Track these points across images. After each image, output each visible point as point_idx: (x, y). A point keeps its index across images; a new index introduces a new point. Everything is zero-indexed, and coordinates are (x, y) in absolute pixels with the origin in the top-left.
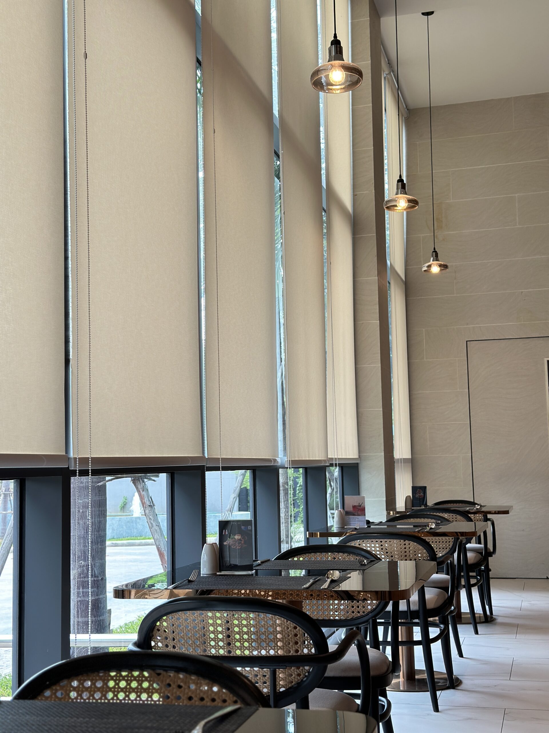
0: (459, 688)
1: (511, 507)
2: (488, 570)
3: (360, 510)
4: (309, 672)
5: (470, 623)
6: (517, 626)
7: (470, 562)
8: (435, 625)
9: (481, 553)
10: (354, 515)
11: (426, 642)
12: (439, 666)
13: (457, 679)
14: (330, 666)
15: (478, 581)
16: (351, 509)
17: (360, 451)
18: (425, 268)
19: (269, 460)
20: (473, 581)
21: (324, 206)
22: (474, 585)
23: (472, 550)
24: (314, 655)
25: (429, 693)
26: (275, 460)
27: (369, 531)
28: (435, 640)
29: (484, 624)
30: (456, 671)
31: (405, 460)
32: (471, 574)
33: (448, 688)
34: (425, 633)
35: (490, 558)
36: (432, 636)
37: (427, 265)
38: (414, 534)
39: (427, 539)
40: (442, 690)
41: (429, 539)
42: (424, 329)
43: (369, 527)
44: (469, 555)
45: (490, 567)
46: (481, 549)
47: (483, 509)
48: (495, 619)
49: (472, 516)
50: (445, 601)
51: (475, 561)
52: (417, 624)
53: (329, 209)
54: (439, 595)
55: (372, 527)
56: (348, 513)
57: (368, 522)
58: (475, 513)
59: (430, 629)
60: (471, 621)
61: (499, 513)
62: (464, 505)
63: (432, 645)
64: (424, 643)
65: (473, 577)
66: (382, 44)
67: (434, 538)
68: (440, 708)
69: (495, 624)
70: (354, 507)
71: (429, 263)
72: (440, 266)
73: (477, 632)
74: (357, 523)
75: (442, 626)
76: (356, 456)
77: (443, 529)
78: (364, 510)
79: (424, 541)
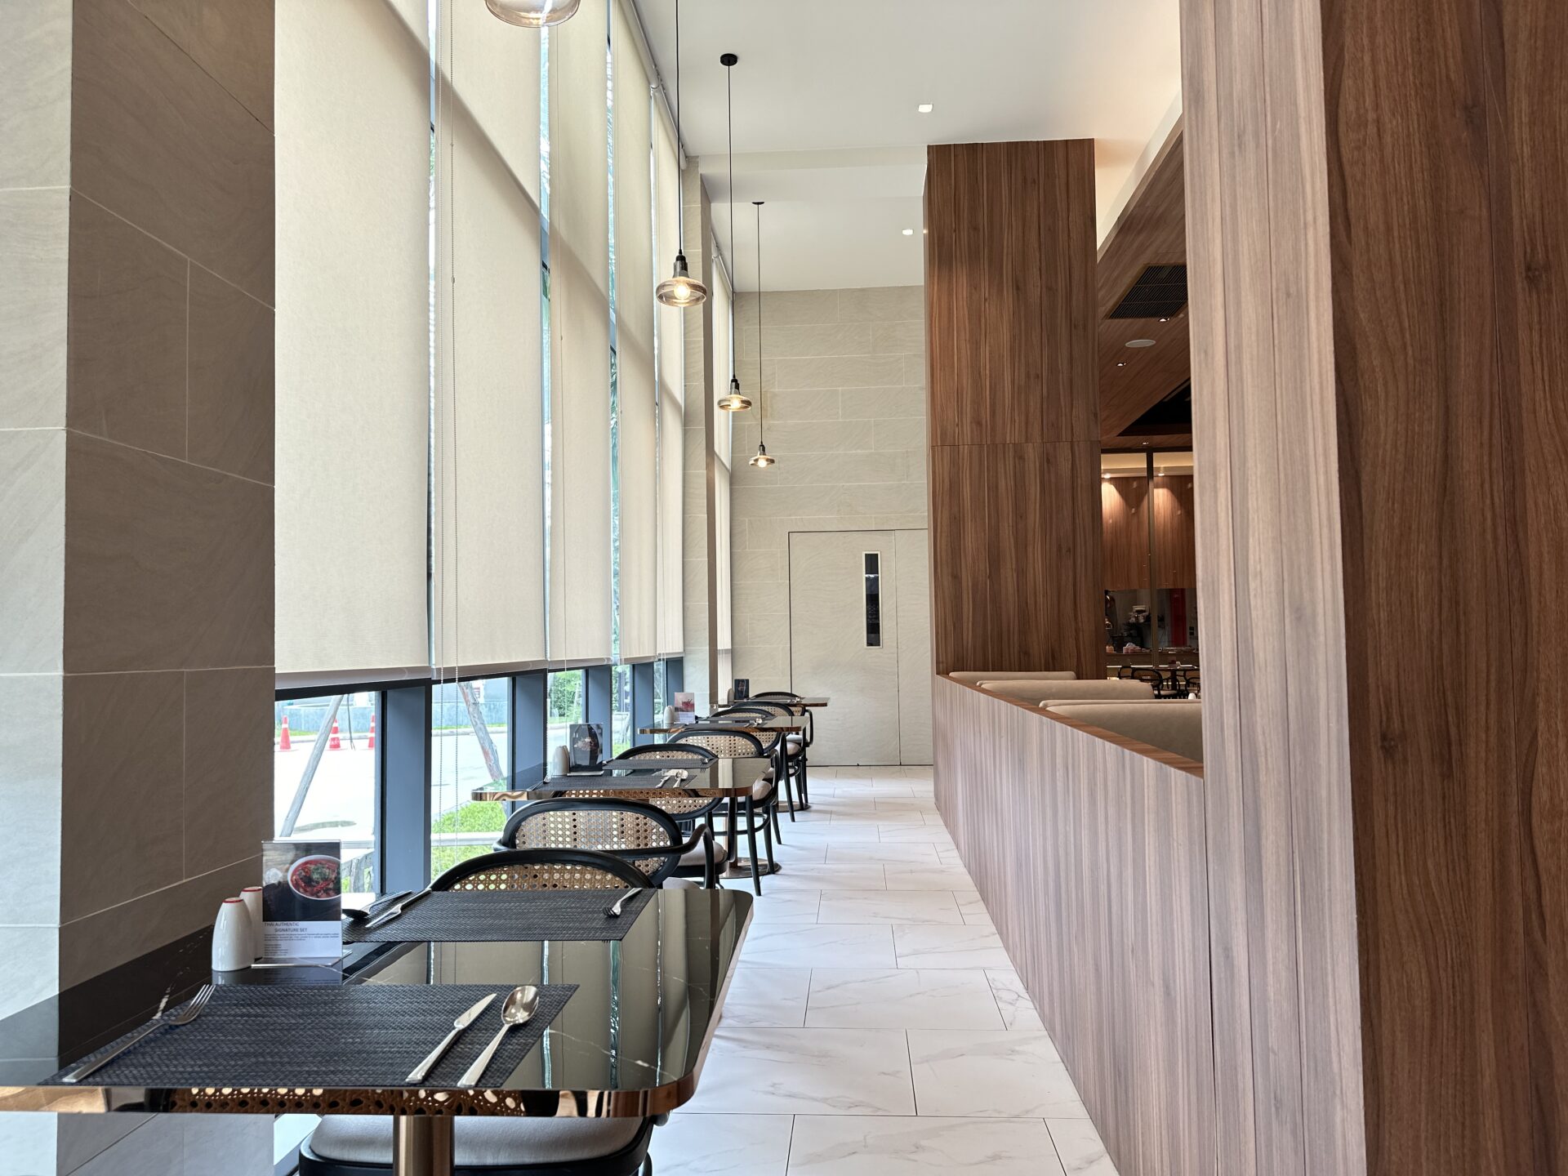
0: (779, 873)
1: (829, 698)
2: (805, 759)
3: (689, 706)
4: (664, 862)
5: (787, 812)
6: (831, 813)
7: (789, 753)
8: (759, 815)
9: (799, 744)
10: (683, 711)
11: (752, 831)
12: (762, 854)
13: (777, 865)
14: (683, 856)
15: (796, 771)
16: (680, 705)
17: (684, 645)
18: (752, 462)
19: (602, 659)
20: (791, 771)
21: (657, 401)
22: (792, 775)
23: (792, 741)
24: (670, 847)
25: (752, 879)
26: (609, 659)
27: (697, 727)
28: (759, 829)
29: (800, 812)
30: (775, 859)
31: (726, 650)
32: (790, 764)
33: (769, 873)
34: (751, 823)
35: (807, 748)
36: (757, 825)
37: (755, 458)
38: (743, 730)
39: (754, 734)
40: (763, 875)
41: (757, 735)
42: (747, 520)
43: (697, 722)
44: (790, 746)
45: (807, 757)
46: (800, 740)
47: (804, 702)
48: (810, 807)
49: (793, 709)
50: (769, 792)
51: (795, 752)
52: (743, 815)
53: (661, 403)
54: (764, 787)
55: (700, 722)
56: (677, 709)
57: (697, 718)
58: (795, 705)
59: (756, 819)
60: (789, 809)
61: (817, 705)
62: (783, 697)
63: (756, 833)
64: (749, 832)
65: (792, 767)
66: (712, 230)
67: (761, 733)
68: (762, 892)
69: (810, 811)
70: (684, 703)
71: (756, 457)
72: (767, 460)
73: (793, 820)
74: (687, 719)
75: (766, 816)
76: (682, 650)
77: (769, 724)
78: (693, 705)
79: (753, 736)
